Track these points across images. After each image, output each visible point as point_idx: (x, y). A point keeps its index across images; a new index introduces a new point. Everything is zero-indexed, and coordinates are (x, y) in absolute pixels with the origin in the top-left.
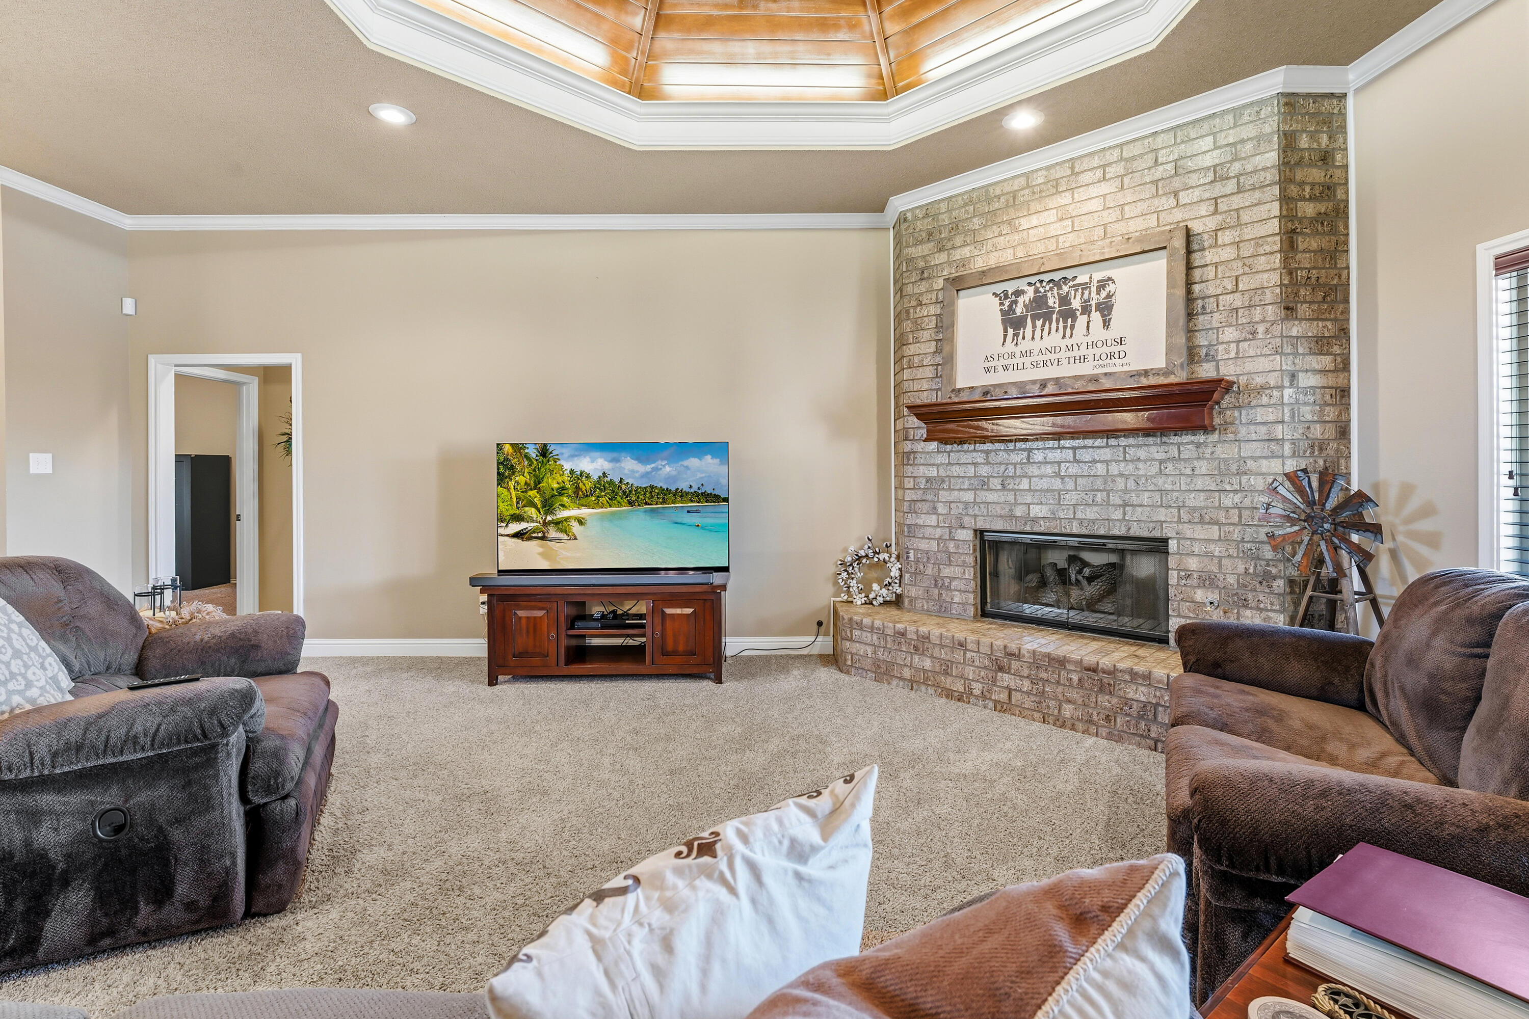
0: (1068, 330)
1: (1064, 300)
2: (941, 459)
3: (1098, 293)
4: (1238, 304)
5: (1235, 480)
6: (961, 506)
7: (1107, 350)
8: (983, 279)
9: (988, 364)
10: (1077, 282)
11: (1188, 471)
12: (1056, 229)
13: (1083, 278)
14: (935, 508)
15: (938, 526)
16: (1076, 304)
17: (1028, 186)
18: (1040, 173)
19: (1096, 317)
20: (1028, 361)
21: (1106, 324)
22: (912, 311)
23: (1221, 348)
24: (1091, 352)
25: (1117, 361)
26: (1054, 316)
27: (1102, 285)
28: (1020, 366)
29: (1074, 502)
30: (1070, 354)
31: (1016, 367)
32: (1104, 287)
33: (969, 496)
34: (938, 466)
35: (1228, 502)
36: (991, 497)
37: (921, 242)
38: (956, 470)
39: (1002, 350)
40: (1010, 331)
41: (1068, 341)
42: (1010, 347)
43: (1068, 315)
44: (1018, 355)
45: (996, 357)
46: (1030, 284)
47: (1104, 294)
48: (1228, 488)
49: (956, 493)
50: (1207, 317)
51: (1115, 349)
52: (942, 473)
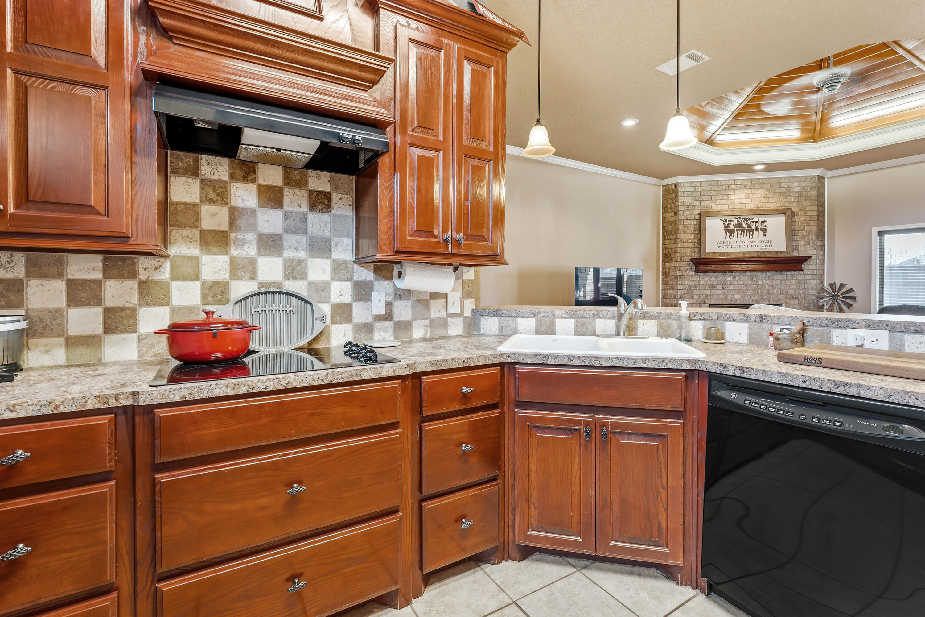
0: (751, 236)
1: (749, 226)
2: (696, 278)
3: (761, 225)
4: (805, 234)
5: (803, 286)
6: (705, 295)
7: (766, 244)
8: (716, 214)
9: (719, 245)
10: (753, 220)
11: (789, 283)
12: (745, 201)
13: (755, 219)
14: (692, 297)
15: (694, 303)
16: (753, 227)
17: (734, 184)
18: (740, 181)
19: (761, 233)
20: (736, 245)
21: (765, 235)
22: (682, 221)
23: (800, 246)
24: (759, 244)
25: (769, 248)
26: (745, 231)
27: (763, 222)
28: (733, 246)
29: (750, 293)
30: (752, 244)
31: (731, 247)
32: (763, 223)
33: (708, 292)
34: (694, 281)
35: (801, 292)
36: (718, 292)
37: (688, 196)
38: (702, 283)
39: (725, 240)
40: (728, 234)
41: (752, 240)
42: (728, 239)
43: (750, 231)
44: (732, 242)
45: (722, 242)
46: (735, 218)
47: (763, 225)
48: (801, 288)
49: (702, 291)
50: (796, 237)
51: (768, 244)
52: (696, 284)
